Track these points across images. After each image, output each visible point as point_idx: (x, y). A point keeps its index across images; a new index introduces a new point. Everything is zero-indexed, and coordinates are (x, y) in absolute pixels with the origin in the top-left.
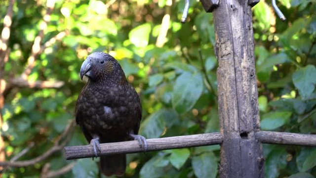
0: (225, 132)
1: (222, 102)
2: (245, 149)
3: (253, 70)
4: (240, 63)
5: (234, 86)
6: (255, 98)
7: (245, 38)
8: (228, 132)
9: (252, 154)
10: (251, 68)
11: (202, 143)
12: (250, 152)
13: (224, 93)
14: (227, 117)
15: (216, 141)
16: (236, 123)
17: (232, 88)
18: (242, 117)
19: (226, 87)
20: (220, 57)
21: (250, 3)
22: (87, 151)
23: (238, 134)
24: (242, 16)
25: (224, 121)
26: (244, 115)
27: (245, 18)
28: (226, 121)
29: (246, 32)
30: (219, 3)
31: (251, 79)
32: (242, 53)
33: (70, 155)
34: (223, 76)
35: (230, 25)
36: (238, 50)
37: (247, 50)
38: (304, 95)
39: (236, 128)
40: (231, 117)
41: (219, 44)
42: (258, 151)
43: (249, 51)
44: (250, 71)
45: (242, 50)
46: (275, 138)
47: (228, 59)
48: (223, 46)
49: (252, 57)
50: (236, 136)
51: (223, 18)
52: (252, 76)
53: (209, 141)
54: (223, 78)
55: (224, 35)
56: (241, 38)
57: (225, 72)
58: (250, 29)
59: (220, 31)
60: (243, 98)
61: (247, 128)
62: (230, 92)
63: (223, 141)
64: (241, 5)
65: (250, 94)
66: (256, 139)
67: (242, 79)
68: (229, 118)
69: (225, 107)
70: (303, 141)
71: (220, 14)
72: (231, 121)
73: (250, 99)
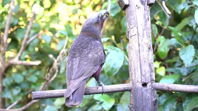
0: (133, 83)
1: (131, 65)
2: (145, 93)
3: (150, 45)
4: (142, 40)
5: (138, 55)
6: (151, 62)
7: (145, 25)
8: (135, 83)
9: (149, 96)
10: (149, 44)
11: (118, 90)
12: (148, 95)
13: (132, 59)
14: (134, 74)
15: (127, 88)
16: (139, 78)
17: (137, 56)
18: (143, 74)
19: (133, 55)
20: (130, 37)
21: (149, 4)
22: (46, 94)
23: (141, 84)
24: (143, 12)
25: (132, 76)
26: (144, 72)
27: (145, 13)
28: (133, 76)
29: (146, 21)
30: (129, 4)
31: (149, 50)
32: (143, 34)
33: (36, 97)
34: (131, 48)
35: (136, 17)
36: (141, 32)
37: (147, 33)
38: (187, 64)
39: (140, 81)
40: (136, 74)
41: (129, 29)
42: (154, 95)
43: (148, 33)
44: (149, 45)
45: (143, 32)
46: (164, 87)
47: (135, 38)
48: (131, 30)
49: (150, 37)
50: (140, 85)
51: (131, 13)
52: (149, 48)
53: (122, 89)
54: (131, 50)
55: (132, 23)
56: (143, 25)
57: (133, 46)
58: (148, 20)
59: (130, 21)
60: (144, 62)
61: (146, 80)
62: (136, 58)
63: (131, 89)
64: (142, 5)
65: (148, 60)
66: (152, 87)
67: (143, 50)
68: (135, 74)
69: (133, 68)
70: (182, 89)
71: (130, 10)
72: (136, 76)
73: (148, 62)
